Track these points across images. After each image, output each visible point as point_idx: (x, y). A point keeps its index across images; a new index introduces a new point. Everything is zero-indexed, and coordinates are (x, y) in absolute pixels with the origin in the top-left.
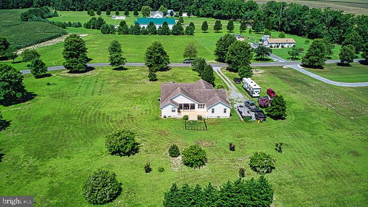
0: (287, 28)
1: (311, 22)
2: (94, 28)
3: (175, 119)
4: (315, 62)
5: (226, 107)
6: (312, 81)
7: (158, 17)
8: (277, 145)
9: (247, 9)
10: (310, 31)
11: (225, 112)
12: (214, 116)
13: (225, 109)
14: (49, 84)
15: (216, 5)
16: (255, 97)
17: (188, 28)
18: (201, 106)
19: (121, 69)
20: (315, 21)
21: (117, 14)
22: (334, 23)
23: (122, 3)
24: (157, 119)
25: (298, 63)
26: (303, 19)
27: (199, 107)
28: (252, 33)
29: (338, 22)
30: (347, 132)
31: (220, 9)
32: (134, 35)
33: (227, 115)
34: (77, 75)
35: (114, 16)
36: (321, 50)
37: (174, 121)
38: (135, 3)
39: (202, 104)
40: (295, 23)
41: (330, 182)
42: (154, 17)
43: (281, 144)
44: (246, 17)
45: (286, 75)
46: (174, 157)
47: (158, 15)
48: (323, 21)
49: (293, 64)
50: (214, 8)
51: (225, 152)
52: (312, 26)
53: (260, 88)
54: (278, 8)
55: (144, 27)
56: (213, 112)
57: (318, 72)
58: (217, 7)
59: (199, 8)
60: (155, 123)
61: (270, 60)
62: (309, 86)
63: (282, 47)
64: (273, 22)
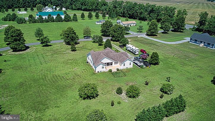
0: (127, 15)
1: (140, 11)
2: (10, 20)
3: (104, 72)
4: (154, 32)
5: (130, 62)
6: (157, 43)
7: (49, 11)
8: (167, 78)
9: (102, 5)
10: (140, 16)
11: (130, 64)
12: (125, 67)
13: (130, 63)
14: (5, 61)
15: (83, 3)
16: (136, 54)
17: (74, 17)
18: (116, 63)
19: (47, 46)
20: (142, 10)
21: (20, 10)
22: (152, 11)
23: (20, 3)
24: (94, 74)
25: (144, 34)
26: (135, 10)
27: (115, 64)
28: (110, 19)
29: (154, 10)
30: (190, 67)
31: (86, 5)
32: (40, 23)
33: (131, 66)
34: (21, 52)
35: (18, 12)
36: (156, 26)
37: (105, 74)
38: (28, 2)
39: (117, 61)
40: (131, 12)
41: (200, 92)
42: (46, 11)
43: (169, 77)
44: (103, 10)
45: (142, 41)
46: (120, 94)
47: (49, 10)
48: (146, 10)
49: (141, 35)
50: (82, 5)
51: (144, 87)
52: (141, 13)
53: (138, 49)
54: (120, 4)
55: (46, 18)
56: (124, 65)
57: (156, 38)
58: (83, 4)
59: (72, 5)
60: (94, 76)
61: (129, 33)
62: (157, 45)
63: (130, 26)
64: (119, 12)
